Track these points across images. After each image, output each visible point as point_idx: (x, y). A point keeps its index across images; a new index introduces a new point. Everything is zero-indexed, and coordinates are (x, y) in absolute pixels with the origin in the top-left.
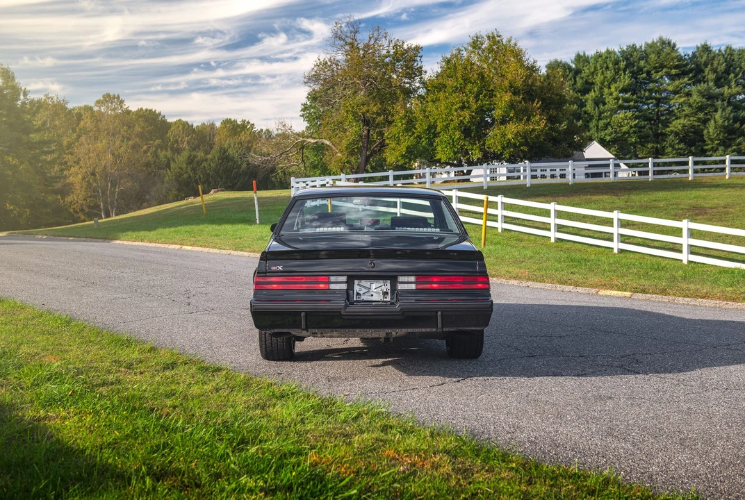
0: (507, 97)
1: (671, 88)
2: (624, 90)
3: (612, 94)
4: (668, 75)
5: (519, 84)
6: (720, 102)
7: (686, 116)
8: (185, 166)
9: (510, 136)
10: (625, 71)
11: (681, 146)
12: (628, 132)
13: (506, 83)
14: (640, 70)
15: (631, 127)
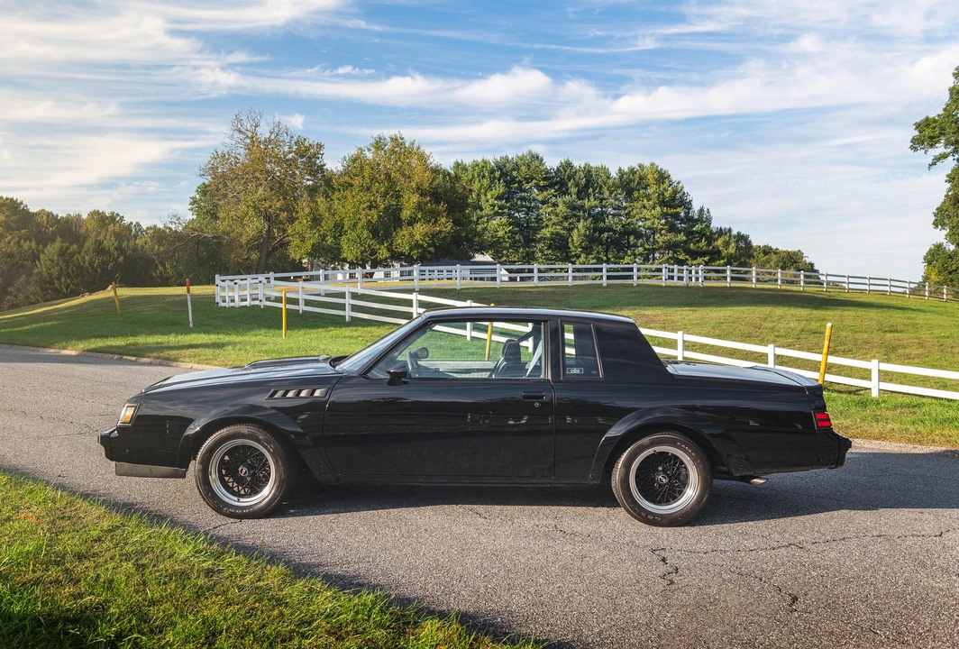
0: (415, 198)
1: (540, 198)
2: (499, 198)
3: (489, 201)
4: (537, 186)
5: (426, 186)
6: (582, 213)
7: (554, 224)
8: (56, 258)
9: (418, 237)
10: (499, 180)
11: (550, 252)
12: (503, 238)
13: (413, 184)
14: (513, 179)
15: (506, 233)
